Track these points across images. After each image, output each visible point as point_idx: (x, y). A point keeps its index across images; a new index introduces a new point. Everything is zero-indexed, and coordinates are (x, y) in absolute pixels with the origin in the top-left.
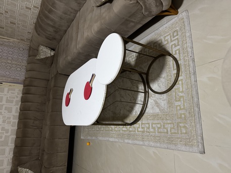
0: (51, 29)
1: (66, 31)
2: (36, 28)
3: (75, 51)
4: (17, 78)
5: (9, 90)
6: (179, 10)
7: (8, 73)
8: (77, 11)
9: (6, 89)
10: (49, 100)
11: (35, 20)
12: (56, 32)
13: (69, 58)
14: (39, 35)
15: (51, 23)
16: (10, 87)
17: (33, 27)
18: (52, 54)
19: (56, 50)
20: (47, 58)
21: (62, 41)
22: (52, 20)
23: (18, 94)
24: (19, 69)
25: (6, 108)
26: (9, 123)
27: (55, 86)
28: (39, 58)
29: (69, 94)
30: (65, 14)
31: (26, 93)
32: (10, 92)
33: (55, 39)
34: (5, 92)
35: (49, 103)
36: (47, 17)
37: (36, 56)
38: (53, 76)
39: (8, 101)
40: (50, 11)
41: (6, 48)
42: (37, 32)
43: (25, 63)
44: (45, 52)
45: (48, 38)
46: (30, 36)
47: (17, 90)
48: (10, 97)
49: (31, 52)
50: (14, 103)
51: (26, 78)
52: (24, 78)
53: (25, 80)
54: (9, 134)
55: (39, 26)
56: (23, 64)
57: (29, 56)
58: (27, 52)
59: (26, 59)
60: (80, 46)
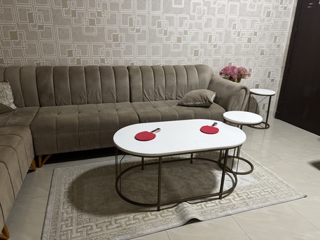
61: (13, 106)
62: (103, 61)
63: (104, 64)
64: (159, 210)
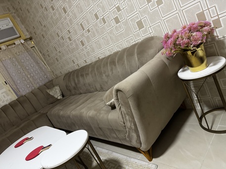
0: (73, 84)
1: (81, 94)
2: (66, 75)
3: (68, 113)
4: (20, 90)
5: (5, 92)
6: (154, 159)
7: (19, 82)
8: (97, 90)
9: (4, 90)
10: (18, 127)
11: (71, 71)
12: (75, 88)
13: (61, 113)
14: (64, 79)
15: (76, 81)
16: (8, 92)
17: (66, 72)
18: (59, 98)
19: (64, 98)
20: (53, 97)
21: (72, 97)
22: (78, 81)
23: (7, 100)
24: (28, 86)
27: (33, 121)
28: (48, 92)
29: (27, 139)
30: (89, 85)
31: (12, 105)
32: (4, 94)
33: (70, 91)
35: (16, 128)
36: (77, 77)
37: (48, 89)
38: (42, 112)
40: (82, 76)
41: (37, 67)
42: (64, 77)
43: (37, 86)
44: (56, 93)
45: (66, 87)
46: (60, 75)
47: (9, 97)
49: (49, 83)
51: (25, 96)
52: (24, 94)
53: (22, 96)
55: (69, 75)
56: (35, 86)
57: (45, 85)
58: (47, 81)
59: (41, 84)
60: (74, 113)
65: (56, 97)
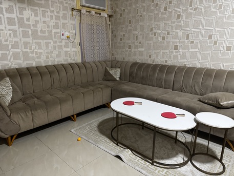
4: (86, 56)
5: (75, 52)
7: (88, 48)
9: (75, 49)
16: (78, 52)
19: (121, 81)
20: (111, 76)
23: (74, 60)
24: (92, 56)
25: (60, 53)
26: (47, 57)
28: (108, 69)
32: (74, 53)
34: (73, 49)
37: (108, 67)
39: (66, 52)
43: (97, 59)
44: (116, 74)
46: (120, 60)
47: (76, 58)
48: (69, 54)
50: (65, 58)
54: (36, 60)
57: (104, 62)
58: (105, 59)
61: (118, 79)
62: (166, 61)
63: (166, 64)
64: (117, 145)
65: (115, 77)
